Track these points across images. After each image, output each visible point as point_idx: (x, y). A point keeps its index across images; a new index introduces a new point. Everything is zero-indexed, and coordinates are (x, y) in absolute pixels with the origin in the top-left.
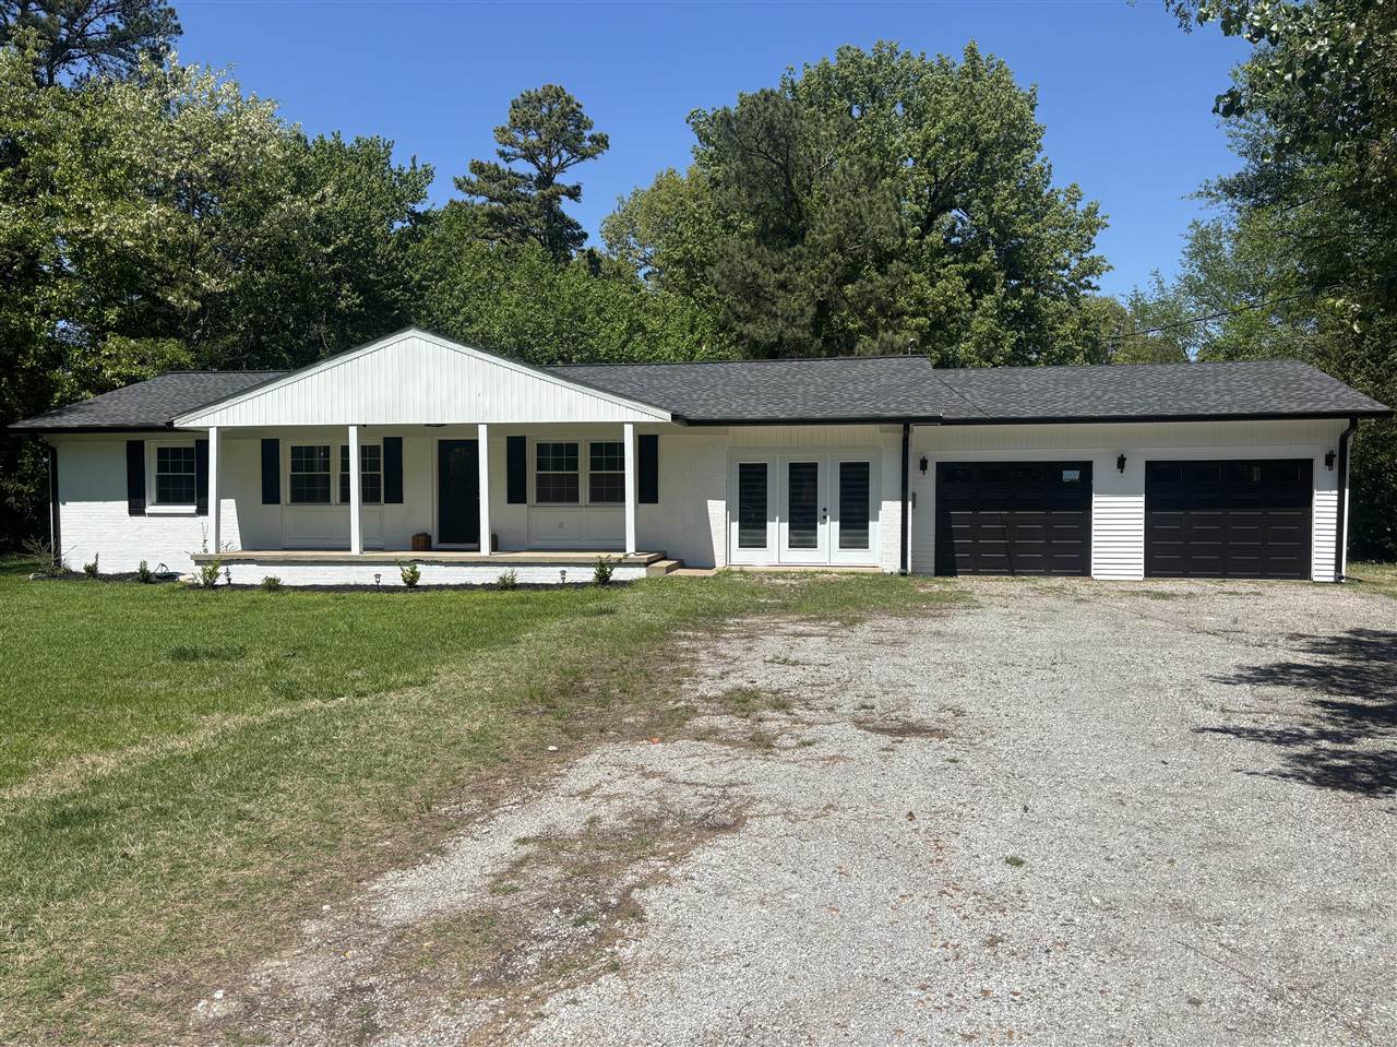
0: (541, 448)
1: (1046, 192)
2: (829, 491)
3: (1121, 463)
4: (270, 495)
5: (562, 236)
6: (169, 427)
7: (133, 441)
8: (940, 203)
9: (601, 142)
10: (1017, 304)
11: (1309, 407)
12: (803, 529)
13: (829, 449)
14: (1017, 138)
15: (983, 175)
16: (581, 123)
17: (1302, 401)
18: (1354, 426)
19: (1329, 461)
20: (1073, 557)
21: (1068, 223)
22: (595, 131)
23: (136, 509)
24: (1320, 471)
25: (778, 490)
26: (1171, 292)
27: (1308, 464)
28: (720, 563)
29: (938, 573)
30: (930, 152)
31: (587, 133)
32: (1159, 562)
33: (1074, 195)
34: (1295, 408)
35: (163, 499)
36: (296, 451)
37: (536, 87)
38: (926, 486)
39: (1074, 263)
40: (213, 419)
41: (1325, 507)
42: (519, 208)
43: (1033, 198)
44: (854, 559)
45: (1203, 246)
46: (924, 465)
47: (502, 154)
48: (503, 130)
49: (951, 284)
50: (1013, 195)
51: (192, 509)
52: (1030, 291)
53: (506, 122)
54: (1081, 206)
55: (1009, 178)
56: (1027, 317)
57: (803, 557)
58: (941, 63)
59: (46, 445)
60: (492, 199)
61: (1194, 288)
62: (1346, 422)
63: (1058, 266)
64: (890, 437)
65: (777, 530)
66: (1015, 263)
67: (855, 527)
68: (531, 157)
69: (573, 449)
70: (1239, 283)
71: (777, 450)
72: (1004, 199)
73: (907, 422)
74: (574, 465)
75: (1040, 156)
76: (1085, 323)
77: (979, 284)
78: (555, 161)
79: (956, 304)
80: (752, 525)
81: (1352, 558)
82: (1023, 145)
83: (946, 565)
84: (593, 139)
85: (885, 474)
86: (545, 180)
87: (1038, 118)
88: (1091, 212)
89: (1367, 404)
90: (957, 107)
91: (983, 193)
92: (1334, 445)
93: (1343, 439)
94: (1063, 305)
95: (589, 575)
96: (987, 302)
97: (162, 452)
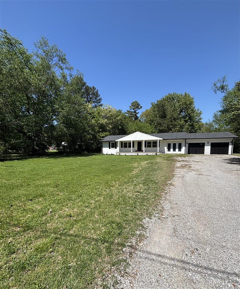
0: (148, 142)
1: (194, 109)
2: (177, 146)
3: (208, 143)
4: (122, 147)
5: (137, 118)
6: (115, 141)
7: (109, 142)
8: (181, 111)
9: (141, 107)
10: (191, 124)
11: (229, 137)
12: (174, 150)
13: (177, 142)
14: (191, 103)
15: (187, 108)
16: (139, 105)
17: (228, 136)
18: (234, 139)
19: (231, 142)
20: (202, 152)
21: (197, 113)
22: (141, 106)
23: (110, 148)
24: (230, 143)
25: (172, 146)
26: (211, 122)
27: (229, 143)
28: (166, 153)
29: (188, 154)
30: (180, 106)
31: (140, 106)
32: (212, 152)
33: (198, 110)
34: (227, 137)
35: (112, 147)
36: (124, 143)
37: (134, 101)
38: (187, 145)
39: (198, 118)
40: (119, 140)
41: (230, 147)
42: (133, 115)
43: (193, 111)
44: (180, 152)
45: (215, 116)
46: (187, 143)
47: (130, 109)
48: (130, 106)
49: (182, 122)
50: (191, 110)
51: (115, 148)
52: (193, 122)
53: (131, 105)
54: (199, 111)
55: (190, 109)
56: (192, 125)
57: (174, 152)
58: (181, 94)
59: (101, 143)
60: (129, 114)
61: (214, 121)
62: (233, 138)
63: (196, 119)
64: (184, 140)
65: (172, 150)
66: (190, 118)
67: (180, 149)
68: (133, 109)
69: (151, 142)
70: (220, 120)
71: (172, 142)
72: (190, 111)
73: (186, 139)
74: (151, 144)
75: (194, 105)
76: (199, 126)
77: (186, 121)
78: (136, 110)
79: (183, 124)
80: (169, 149)
81: (233, 153)
82: (192, 104)
83: (189, 153)
84: (140, 107)
85: (183, 144)
86: (135, 112)
87: (194, 101)
88: (200, 112)
89: (236, 136)
90: (184, 100)
91: (187, 110)
92: (232, 141)
93: (233, 140)
94: (196, 123)
95: (155, 154)
96: (187, 124)
97: (112, 143)
